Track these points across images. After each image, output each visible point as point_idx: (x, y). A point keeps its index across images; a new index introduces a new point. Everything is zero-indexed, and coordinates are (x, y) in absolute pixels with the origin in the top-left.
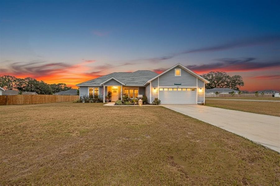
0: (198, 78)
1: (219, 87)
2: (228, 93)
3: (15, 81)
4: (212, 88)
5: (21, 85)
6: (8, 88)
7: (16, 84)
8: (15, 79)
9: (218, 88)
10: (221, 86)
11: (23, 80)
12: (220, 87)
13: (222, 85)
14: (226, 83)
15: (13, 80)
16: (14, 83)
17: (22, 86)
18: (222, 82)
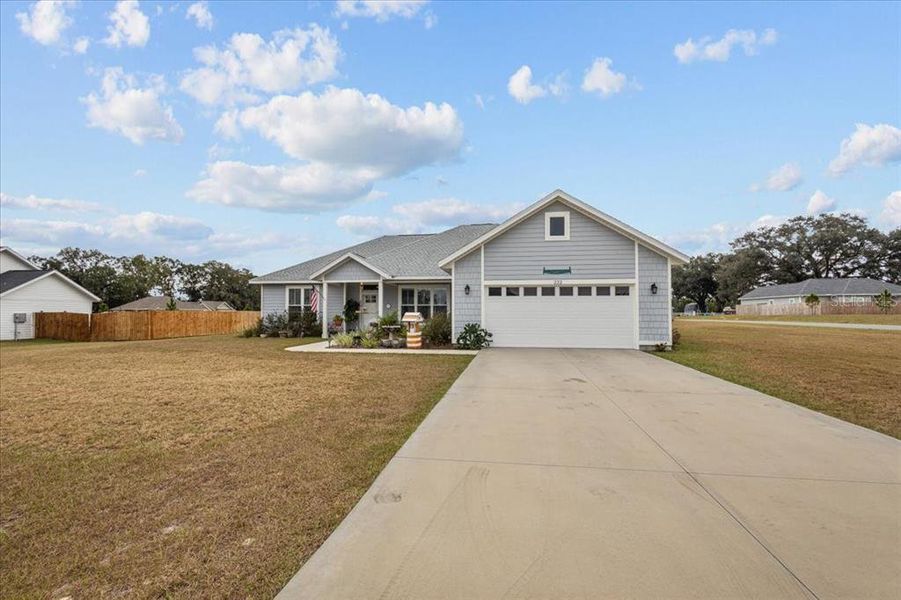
0: (639, 245)
1: (831, 275)
2: (869, 300)
3: (179, 271)
4: (800, 278)
5: (195, 282)
6: (163, 290)
7: (182, 278)
8: (180, 266)
9: (827, 277)
10: (842, 273)
11: (198, 267)
12: (838, 275)
13: (845, 269)
14: (863, 260)
15: (174, 270)
16: (177, 278)
17: (198, 286)
18: (846, 256)
